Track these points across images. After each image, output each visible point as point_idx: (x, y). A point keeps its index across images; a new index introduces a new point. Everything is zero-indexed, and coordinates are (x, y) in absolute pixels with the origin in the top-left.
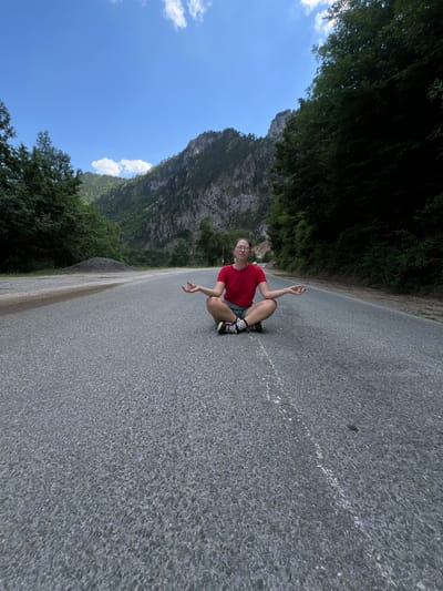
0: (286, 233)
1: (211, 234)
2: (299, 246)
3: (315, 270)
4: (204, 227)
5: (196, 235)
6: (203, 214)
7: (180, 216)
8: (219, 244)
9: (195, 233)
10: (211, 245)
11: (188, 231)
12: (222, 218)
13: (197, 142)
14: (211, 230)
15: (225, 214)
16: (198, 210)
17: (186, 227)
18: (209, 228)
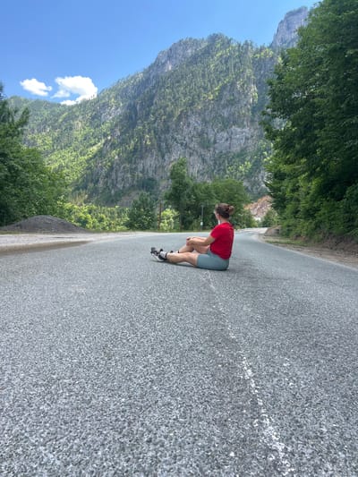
0: (290, 186)
1: (187, 185)
2: (303, 205)
3: (321, 236)
4: (176, 176)
5: (165, 186)
6: (176, 155)
7: (142, 158)
8: (197, 200)
9: (164, 183)
10: (185, 201)
11: (152, 180)
12: (204, 161)
13: (171, 54)
14: (187, 180)
15: (208, 155)
16: (169, 149)
17: (151, 174)
18: (183, 177)
